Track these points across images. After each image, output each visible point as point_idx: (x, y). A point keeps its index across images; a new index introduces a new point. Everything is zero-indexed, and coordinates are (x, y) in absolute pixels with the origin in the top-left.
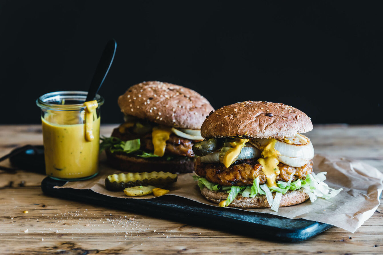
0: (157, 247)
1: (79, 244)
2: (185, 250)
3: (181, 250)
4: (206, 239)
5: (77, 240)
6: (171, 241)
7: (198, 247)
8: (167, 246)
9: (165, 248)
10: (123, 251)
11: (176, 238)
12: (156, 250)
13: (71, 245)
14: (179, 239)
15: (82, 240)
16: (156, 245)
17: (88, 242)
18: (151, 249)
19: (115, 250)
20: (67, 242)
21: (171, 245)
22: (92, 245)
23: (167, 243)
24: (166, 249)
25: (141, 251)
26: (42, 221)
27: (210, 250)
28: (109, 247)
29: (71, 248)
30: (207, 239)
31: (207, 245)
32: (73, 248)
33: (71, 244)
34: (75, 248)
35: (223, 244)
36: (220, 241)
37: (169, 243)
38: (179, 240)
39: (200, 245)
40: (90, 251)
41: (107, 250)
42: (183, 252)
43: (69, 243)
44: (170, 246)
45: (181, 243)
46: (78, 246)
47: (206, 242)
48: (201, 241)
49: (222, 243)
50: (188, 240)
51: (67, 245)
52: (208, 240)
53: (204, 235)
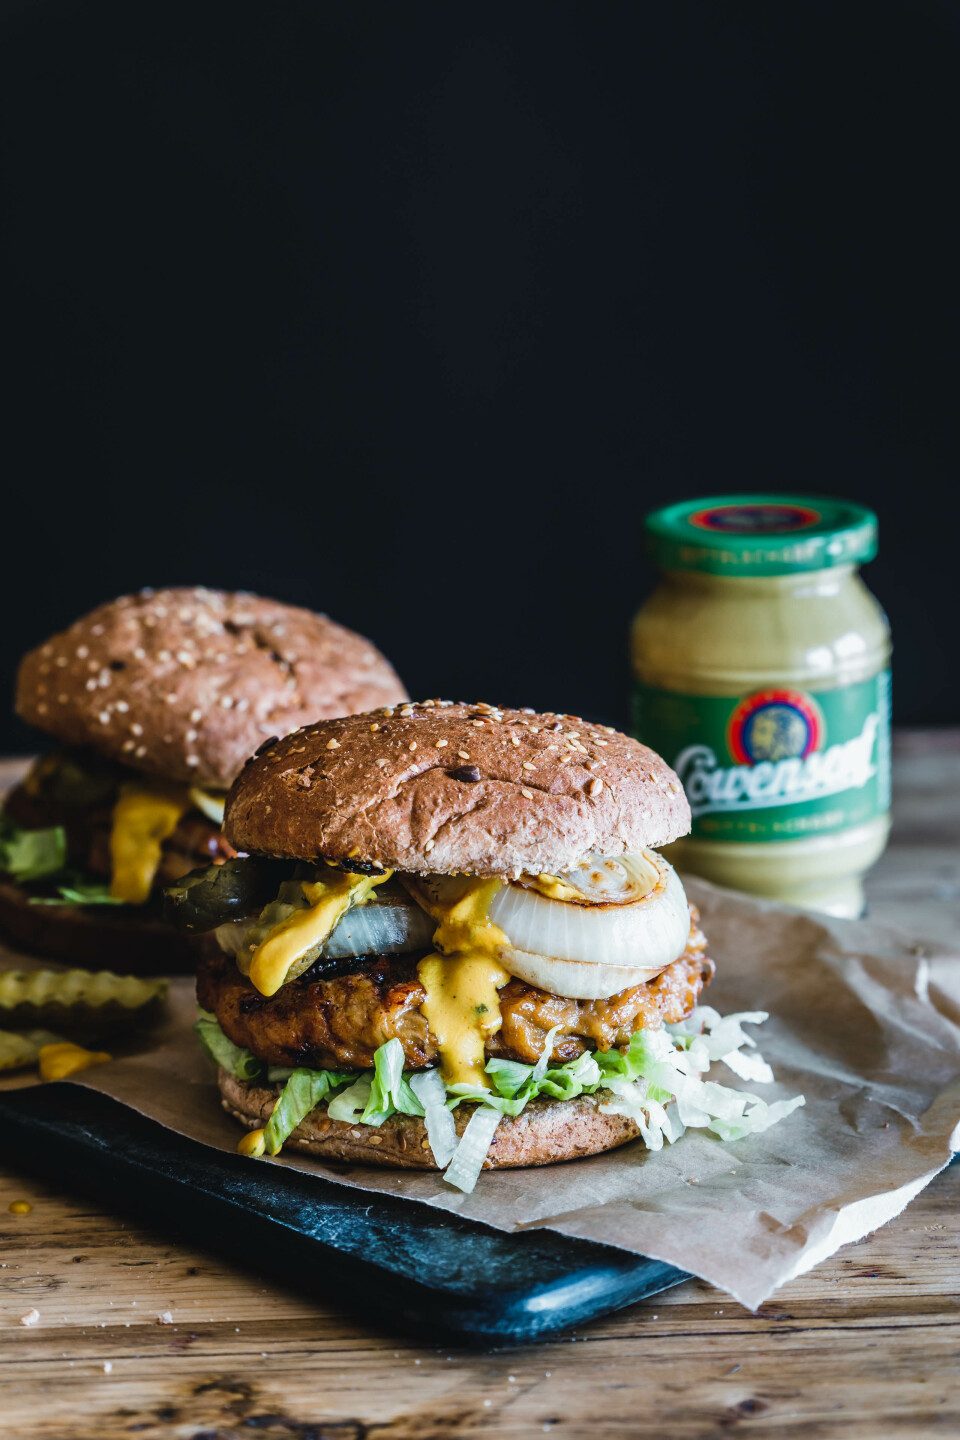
0: (622, 1391)
1: (273, 1387)
2: (751, 1407)
3: (731, 1410)
4: (826, 1339)
5: (261, 1363)
6: (676, 1358)
7: (804, 1391)
8: (667, 1388)
9: (658, 1401)
10: (473, 1425)
11: (697, 1339)
12: (621, 1412)
13: (238, 1397)
14: (712, 1343)
15: (280, 1361)
16: (615, 1382)
17: (310, 1377)
18: (598, 1412)
19: (440, 1421)
20: (218, 1378)
21: (681, 1380)
22: (328, 1390)
23: (659, 1366)
24: (666, 1409)
25: (555, 1421)
26: (96, 1256)
27: (866, 1406)
28: (406, 1402)
29: (239, 1414)
30: (833, 1339)
31: (840, 1374)
32: (247, 1415)
33: (234, 1389)
34: (258, 1411)
35: (908, 1364)
36: (893, 1350)
37: (670, 1365)
38: (712, 1349)
39: (808, 1376)
40: (326, 1430)
41: (402, 1420)
42: (744, 1423)
43: (226, 1383)
44: (678, 1390)
45: (726, 1369)
46: (267, 1403)
47: (835, 1357)
48: (810, 1352)
49: (904, 1360)
50: (752, 1349)
51: (217, 1395)
52: (840, 1344)
53: (816, 1313)
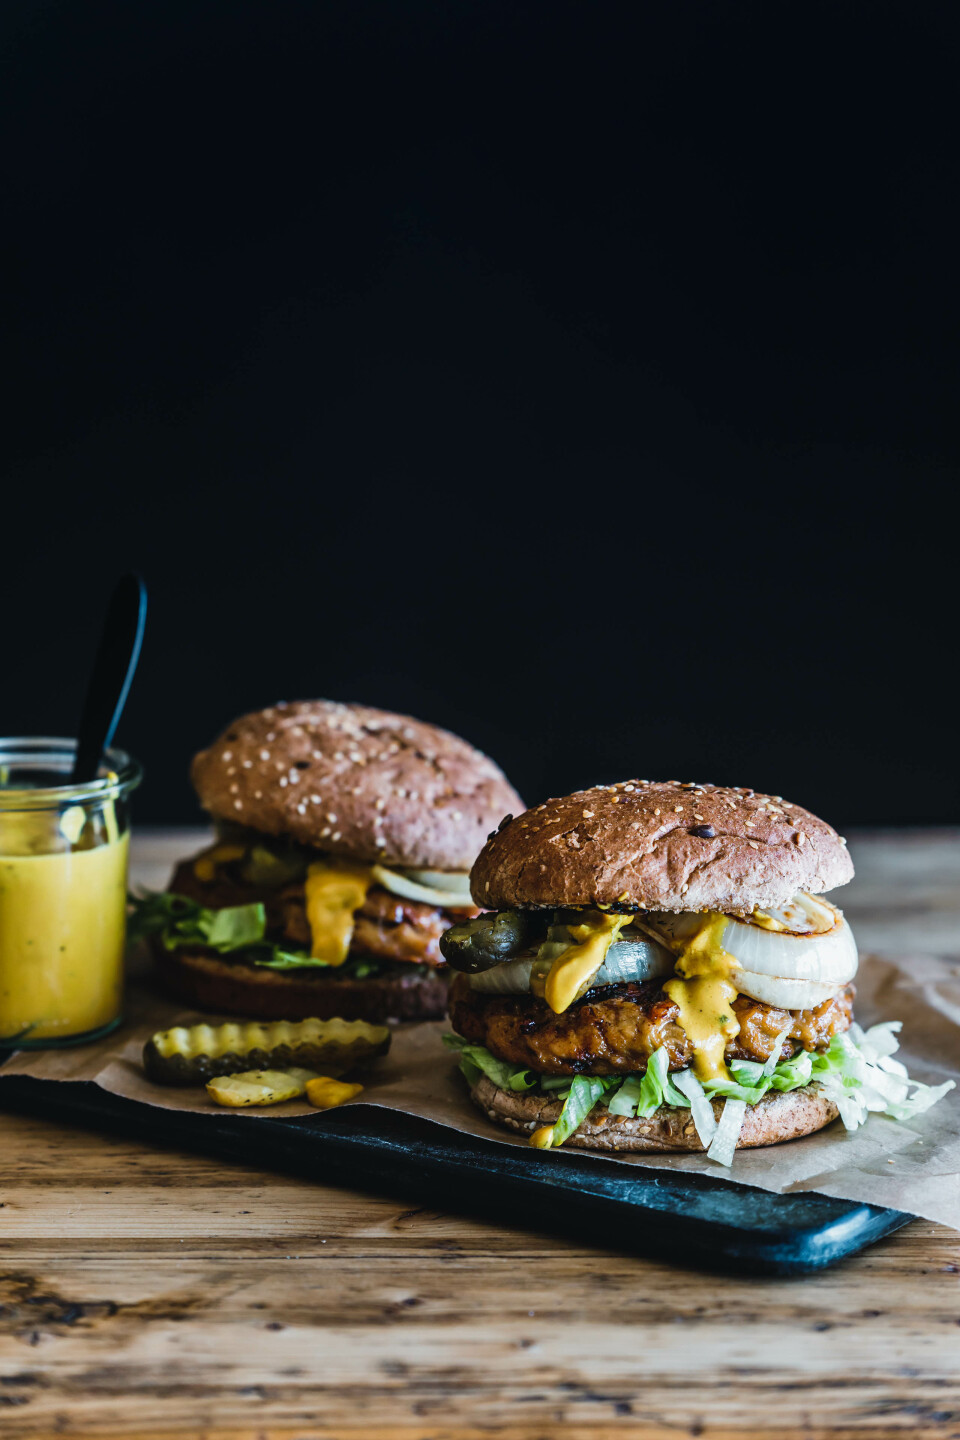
0: (318, 1291)
1: (52, 1280)
2: (412, 1303)
3: (396, 1304)
4: (483, 1263)
5: (45, 1264)
6: (363, 1271)
7: (457, 1294)
8: (352, 1289)
9: (344, 1297)
10: (199, 1307)
11: (384, 1260)
12: (312, 1302)
13: (24, 1285)
14: (394, 1263)
15: (60, 1264)
16: (312, 1285)
17: (81, 1274)
18: (294, 1301)
19: (174, 1304)
20: (10, 1273)
21: (364, 1284)
22: (93, 1283)
23: (350, 1276)
24: (348, 1302)
25: (261, 1306)
27: (498, 1304)
28: (151, 1292)
29: (22, 1295)
30: (488, 1263)
31: (488, 1284)
32: (28, 1296)
33: (21, 1280)
34: (38, 1294)
35: (541, 1280)
36: (531, 1271)
37: (358, 1276)
38: (394, 1266)
39: (462, 1285)
40: (87, 1308)
41: (146, 1303)
42: (404, 1312)
43: (16, 1276)
44: (359, 1290)
45: (397, 1278)
46: (46, 1290)
47: (486, 1275)
48: (467, 1271)
49: (539, 1277)
50: (424, 1267)
51: (8, 1284)
52: (492, 1267)
53: (479, 1246)
